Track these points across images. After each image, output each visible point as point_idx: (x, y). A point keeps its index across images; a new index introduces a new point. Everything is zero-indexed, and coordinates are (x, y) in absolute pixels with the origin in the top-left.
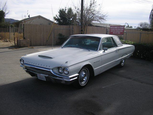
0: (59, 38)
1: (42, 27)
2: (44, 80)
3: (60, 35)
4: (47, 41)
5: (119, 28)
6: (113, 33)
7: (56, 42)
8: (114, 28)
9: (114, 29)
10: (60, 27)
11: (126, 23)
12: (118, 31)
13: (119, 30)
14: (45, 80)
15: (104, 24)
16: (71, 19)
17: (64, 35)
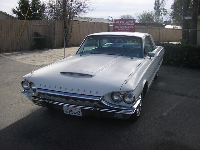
0: (34, 39)
1: (9, 23)
2: (77, 115)
3: (36, 34)
4: (17, 45)
5: (127, 22)
6: (119, 29)
7: (31, 45)
8: (120, 23)
9: (120, 25)
10: (35, 23)
11: (110, 16)
12: (125, 27)
13: (128, 26)
14: (81, 115)
15: (85, 18)
16: (38, 12)
17: (42, 35)
